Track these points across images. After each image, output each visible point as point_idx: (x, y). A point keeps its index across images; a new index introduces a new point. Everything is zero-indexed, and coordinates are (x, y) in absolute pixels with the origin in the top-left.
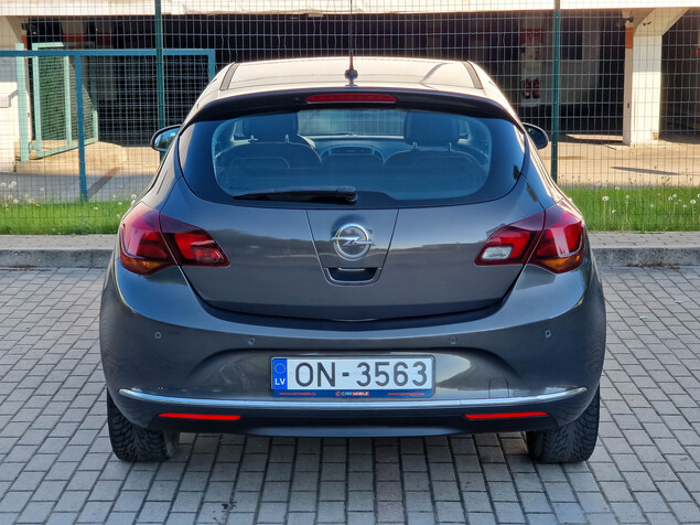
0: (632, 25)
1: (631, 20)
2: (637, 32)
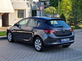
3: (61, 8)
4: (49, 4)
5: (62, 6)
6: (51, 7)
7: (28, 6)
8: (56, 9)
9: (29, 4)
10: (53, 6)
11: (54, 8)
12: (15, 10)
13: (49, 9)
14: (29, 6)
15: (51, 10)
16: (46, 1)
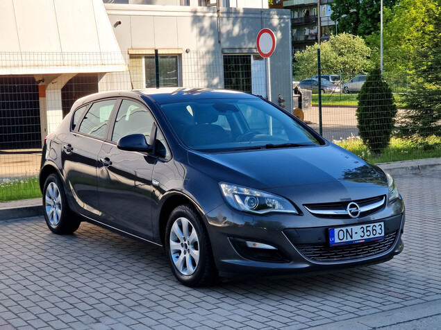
0: (44, 84)
1: (43, 81)
2: (48, 87)
3: (398, 40)
4: (333, 18)
5: (401, 29)
6: (343, 36)
7: (196, 31)
8: (368, 44)
9: (206, 23)
10: (355, 32)
11: (359, 42)
12: (132, 56)
13: (333, 44)
14: (202, 32)
15: (341, 54)
16: (315, 5)
